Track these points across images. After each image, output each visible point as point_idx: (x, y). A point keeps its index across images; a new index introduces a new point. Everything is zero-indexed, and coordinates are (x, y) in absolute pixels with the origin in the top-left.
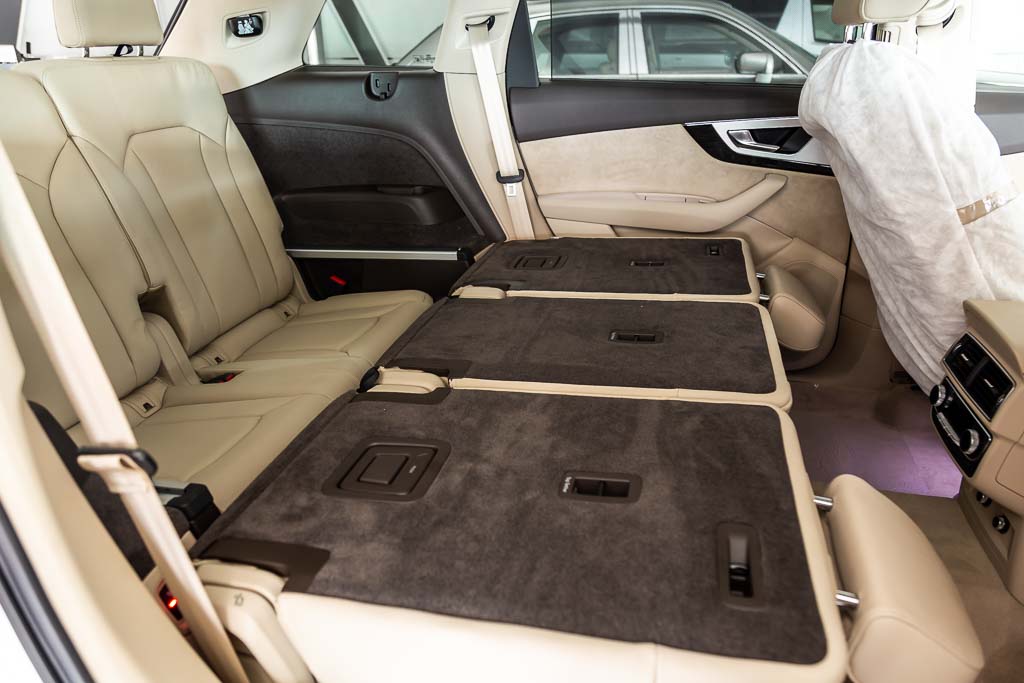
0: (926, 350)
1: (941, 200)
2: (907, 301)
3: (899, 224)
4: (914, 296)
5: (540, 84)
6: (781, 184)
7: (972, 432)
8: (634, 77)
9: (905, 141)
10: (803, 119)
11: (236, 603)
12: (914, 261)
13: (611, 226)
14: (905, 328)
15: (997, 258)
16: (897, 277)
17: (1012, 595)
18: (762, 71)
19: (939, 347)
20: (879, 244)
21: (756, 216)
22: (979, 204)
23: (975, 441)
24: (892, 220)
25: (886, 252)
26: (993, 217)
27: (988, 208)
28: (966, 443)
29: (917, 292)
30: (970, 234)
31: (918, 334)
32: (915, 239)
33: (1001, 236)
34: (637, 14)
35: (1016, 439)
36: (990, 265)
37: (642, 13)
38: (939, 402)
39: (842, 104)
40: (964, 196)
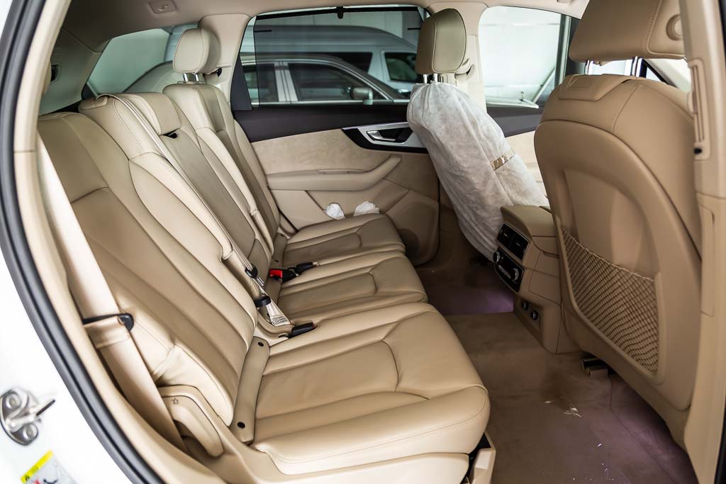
0: (487, 237)
1: (483, 159)
2: (474, 212)
3: (466, 172)
4: (477, 208)
5: (253, 108)
6: (399, 160)
7: (515, 269)
8: (289, 103)
9: (462, 130)
10: (411, 123)
11: (174, 403)
12: (475, 190)
13: (306, 191)
14: (476, 228)
15: (511, 185)
16: (468, 200)
17: (544, 348)
18: (366, 97)
19: (492, 233)
20: (457, 184)
21: (388, 178)
22: (500, 159)
23: (517, 274)
24: (463, 171)
25: (461, 188)
26: (506, 165)
27: (503, 161)
28: (513, 276)
29: (479, 207)
30: (498, 174)
31: (482, 229)
32: (475, 179)
33: (511, 175)
34: (286, 64)
35: (533, 268)
36: (509, 190)
37: (289, 64)
38: (498, 260)
39: (430, 114)
40: (492, 156)
